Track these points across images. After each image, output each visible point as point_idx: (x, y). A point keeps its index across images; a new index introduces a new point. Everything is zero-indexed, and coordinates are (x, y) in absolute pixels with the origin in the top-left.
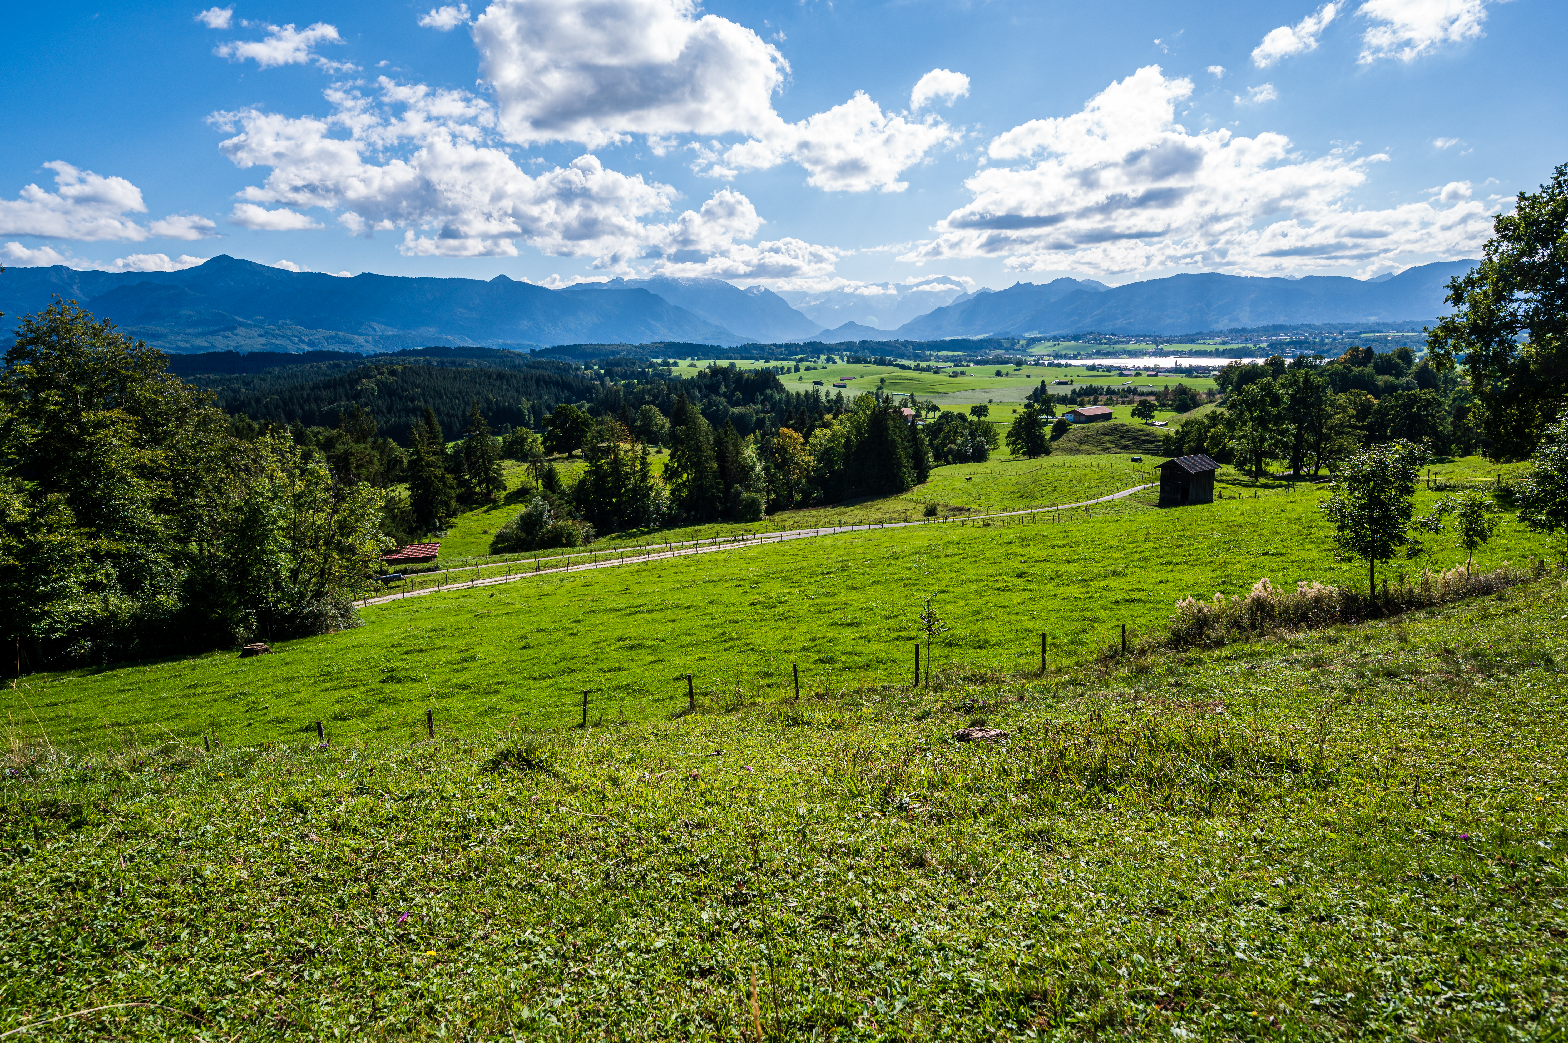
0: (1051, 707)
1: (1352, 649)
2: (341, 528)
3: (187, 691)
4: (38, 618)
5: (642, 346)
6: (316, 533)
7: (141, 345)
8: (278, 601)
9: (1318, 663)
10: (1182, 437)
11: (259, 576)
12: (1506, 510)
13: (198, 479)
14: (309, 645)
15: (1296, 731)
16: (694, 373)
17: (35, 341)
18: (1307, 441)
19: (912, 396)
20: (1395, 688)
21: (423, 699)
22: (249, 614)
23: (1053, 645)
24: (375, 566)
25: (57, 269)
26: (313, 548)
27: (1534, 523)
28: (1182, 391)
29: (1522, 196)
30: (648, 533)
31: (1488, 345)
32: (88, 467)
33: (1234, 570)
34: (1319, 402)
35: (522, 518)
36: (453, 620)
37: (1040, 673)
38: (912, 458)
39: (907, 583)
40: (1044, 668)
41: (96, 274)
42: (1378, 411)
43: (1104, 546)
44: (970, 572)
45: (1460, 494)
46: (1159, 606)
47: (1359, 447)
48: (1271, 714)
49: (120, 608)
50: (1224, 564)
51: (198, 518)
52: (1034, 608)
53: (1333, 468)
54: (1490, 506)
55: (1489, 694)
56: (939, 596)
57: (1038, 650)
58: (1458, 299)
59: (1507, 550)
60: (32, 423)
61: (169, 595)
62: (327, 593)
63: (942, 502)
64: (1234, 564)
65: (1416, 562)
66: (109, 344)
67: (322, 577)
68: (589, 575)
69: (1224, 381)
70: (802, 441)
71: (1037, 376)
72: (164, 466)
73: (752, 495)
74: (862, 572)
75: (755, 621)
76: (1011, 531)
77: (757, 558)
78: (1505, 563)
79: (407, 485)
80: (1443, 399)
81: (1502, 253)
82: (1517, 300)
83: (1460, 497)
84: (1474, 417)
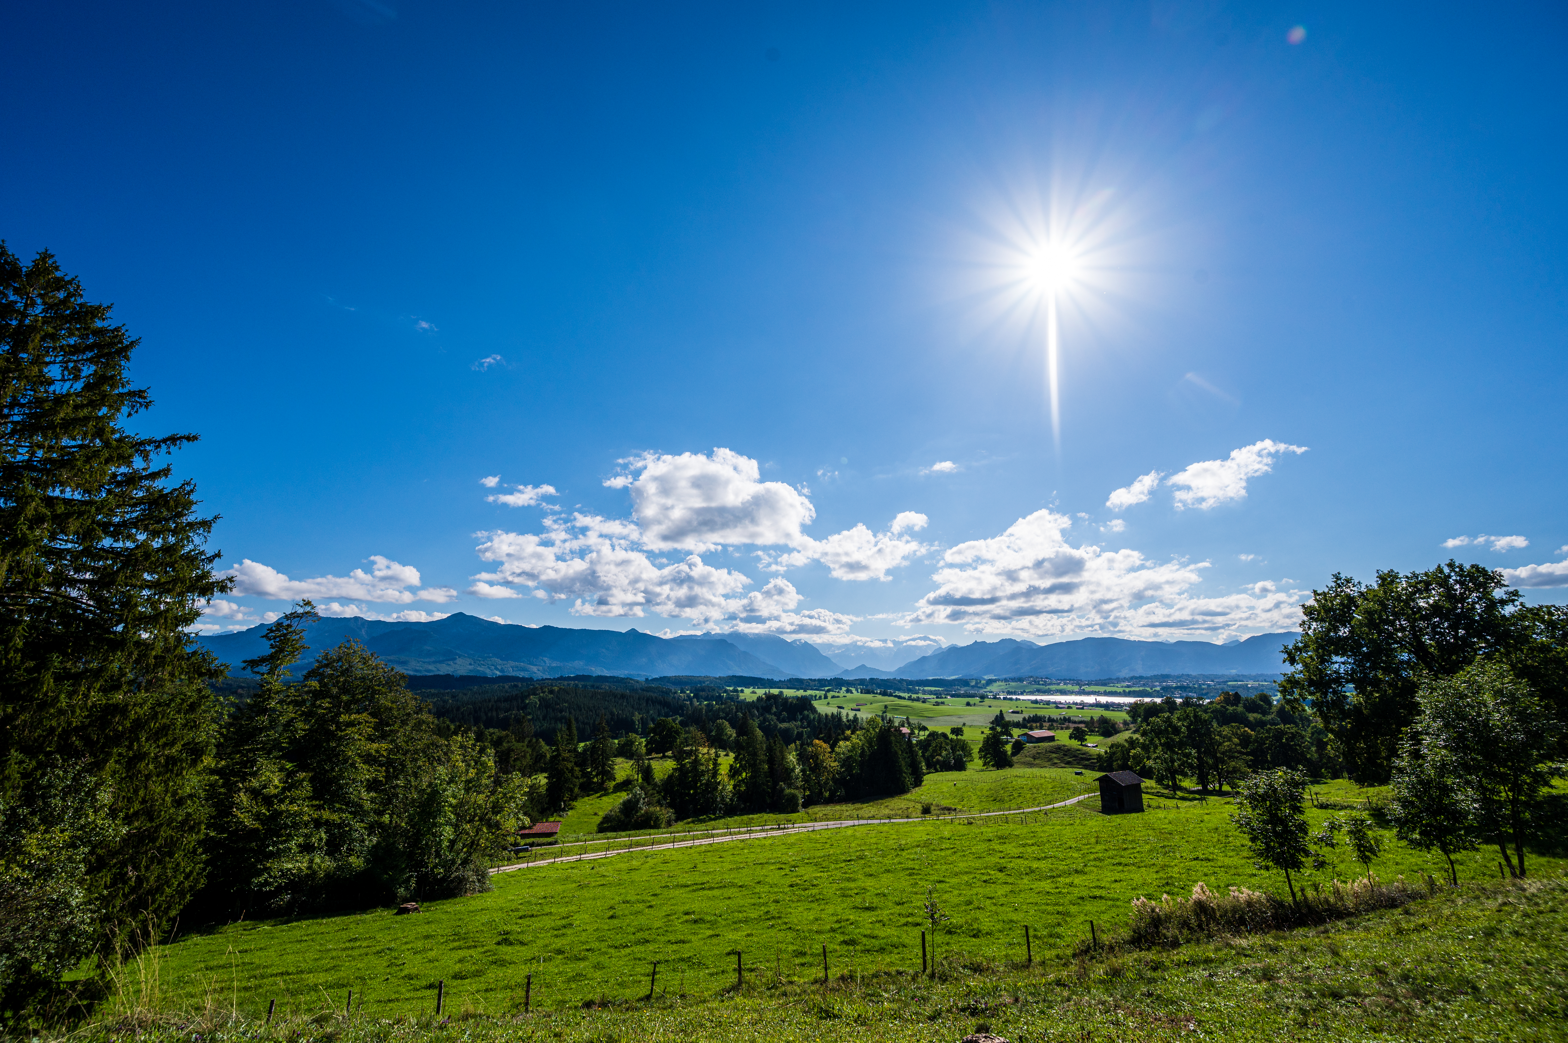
0: (1044, 1013)
1: (1294, 961)
2: (493, 807)
3: (347, 944)
4: (259, 873)
5: (720, 678)
6: (475, 810)
7: (392, 669)
8: (435, 867)
9: (1267, 975)
10: (1110, 756)
11: (427, 844)
12: (1385, 828)
13: (404, 766)
16: (754, 698)
17: (327, 665)
18: (1207, 763)
19: (907, 719)
20: (1344, 1012)
21: (526, 962)
22: (412, 876)
23: (1035, 936)
24: (511, 839)
25: (356, 619)
26: (469, 822)
27: (1412, 841)
28: (1103, 721)
29: (1315, 592)
30: (715, 819)
31: (1325, 694)
32: (334, 756)
33: (1174, 872)
34: (1209, 733)
35: (625, 804)
36: (560, 888)
37: (1028, 966)
38: (910, 766)
39: (911, 872)
40: (1030, 960)
41: (379, 622)
42: (1256, 741)
43: (1065, 846)
44: (960, 865)
45: (1342, 813)
46: (1118, 903)
47: (1250, 770)
48: (1240, 1034)
49: (320, 867)
50: (1164, 867)
51: (396, 795)
52: (1015, 900)
53: (1234, 786)
54: (1370, 825)
55: (1433, 1025)
56: (938, 886)
57: (1023, 941)
58: (1293, 661)
59: (1397, 864)
60: (306, 721)
61: (358, 857)
62: (472, 861)
63: (934, 803)
64: (1172, 867)
65: (1324, 873)
66: (373, 669)
67: (471, 847)
68: (668, 854)
69: (1134, 714)
70: (829, 750)
71: (996, 706)
72: (383, 756)
73: (793, 791)
74: (875, 860)
75: (793, 901)
76: (990, 830)
77: (795, 844)
78: (1400, 876)
79: (546, 775)
80: (1304, 733)
81: (1314, 630)
82: (1336, 662)
83: (1343, 816)
84: (1332, 748)
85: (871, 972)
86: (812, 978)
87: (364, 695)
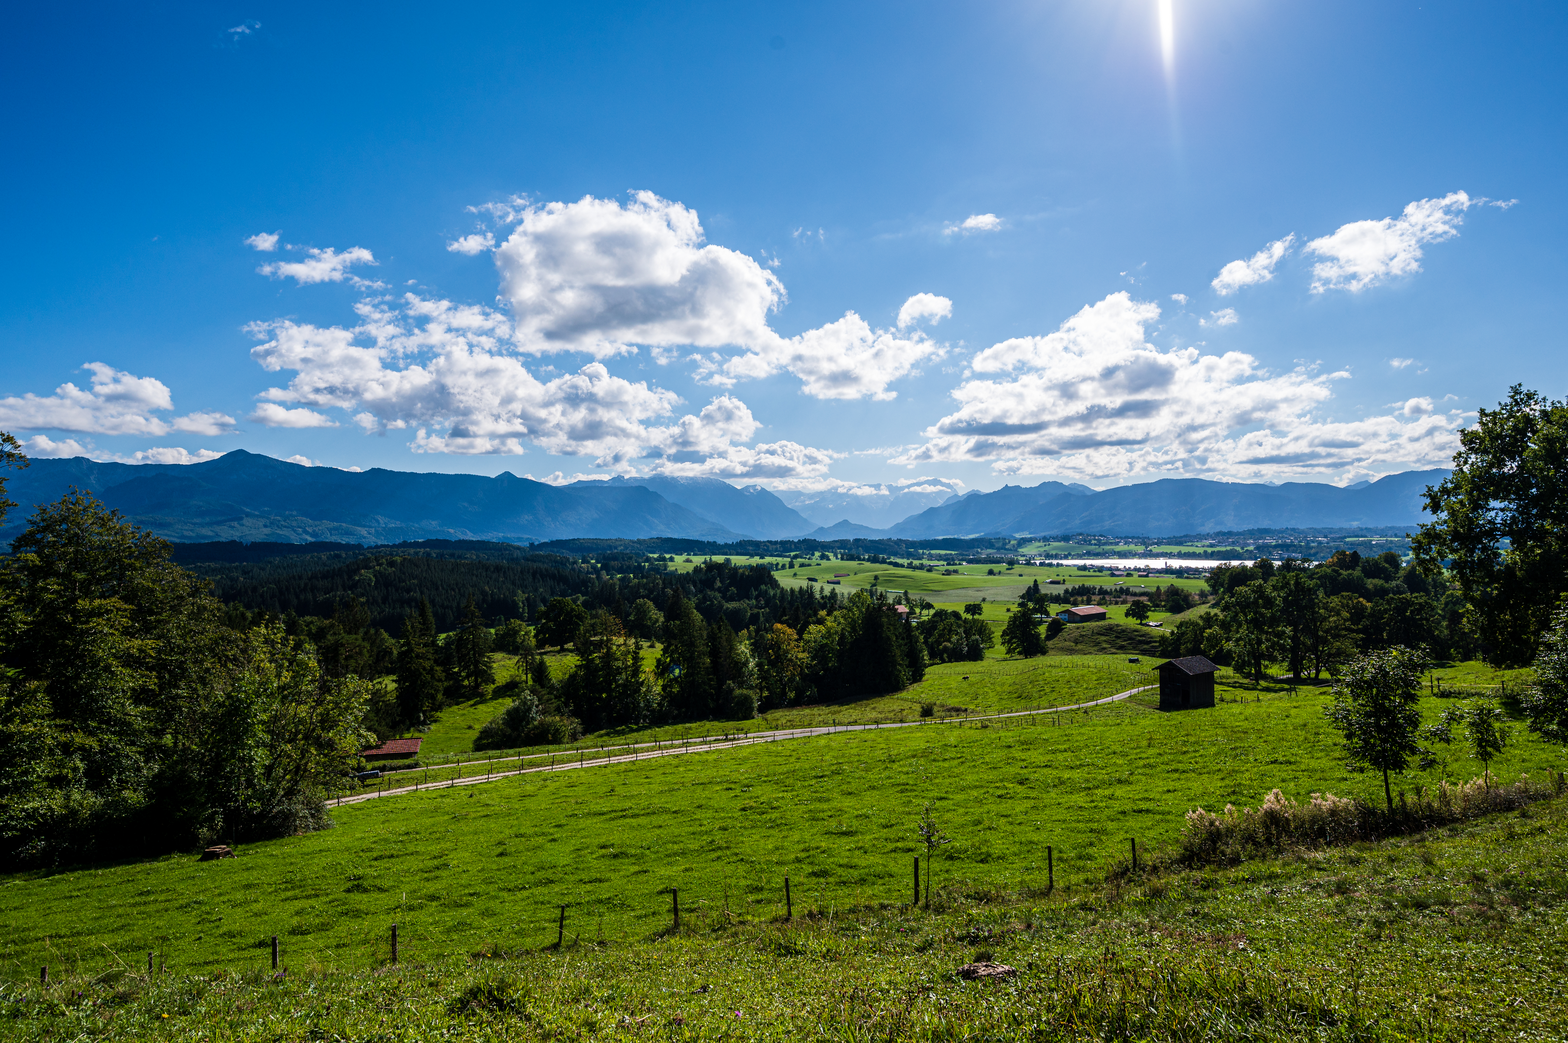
0: (1061, 938)
1: (1376, 872)
2: (322, 721)
3: (138, 899)
5: (639, 542)
6: (296, 726)
7: (148, 535)
8: (248, 799)
9: (1342, 888)
10: (1178, 638)
11: (232, 772)
12: (1516, 719)
13: (184, 670)
14: (274, 848)
15: (1326, 972)
16: (690, 568)
17: (45, 529)
18: (1304, 644)
19: (906, 593)
20: (1426, 922)
21: (389, 911)
22: (216, 813)
23: (1060, 859)
24: (353, 762)
25: (78, 460)
26: (290, 741)
27: (1546, 733)
28: (1173, 592)
29: (1483, 412)
30: (637, 730)
31: (1472, 551)
32: (76, 657)
33: (1244, 779)
34: (1312, 605)
35: (509, 713)
36: (429, 821)
37: (1047, 891)
38: (907, 656)
39: (904, 788)
40: (1051, 886)
41: (115, 465)
42: (1371, 615)
43: (1107, 751)
44: (969, 777)
45: (1466, 702)
46: (1169, 817)
47: (1357, 651)
48: (1298, 950)
49: (81, 805)
50: (1232, 773)
51: (178, 709)
52: (1038, 817)
53: (1334, 672)
54: (1499, 715)
55: (1528, 931)
56: (938, 804)
57: (1045, 865)
58: (1435, 507)
59: (1523, 761)
60: (28, 610)
61: (135, 790)
62: (299, 791)
63: (938, 702)
64: (1242, 772)
65: (1431, 774)
66: (116, 534)
67: (296, 773)
68: (574, 775)
69: (1216, 583)
70: (796, 637)
71: (1030, 575)
72: (151, 657)
73: (745, 692)
74: (857, 775)
75: (745, 828)
76: (1010, 734)
77: (748, 759)
78: (1524, 775)
79: (395, 678)
80: (1435, 603)
81: (1472, 465)
82: (1493, 509)
83: (1467, 705)
84: (1469, 622)
85: (847, 907)
86: (769, 917)
87: (109, 571)
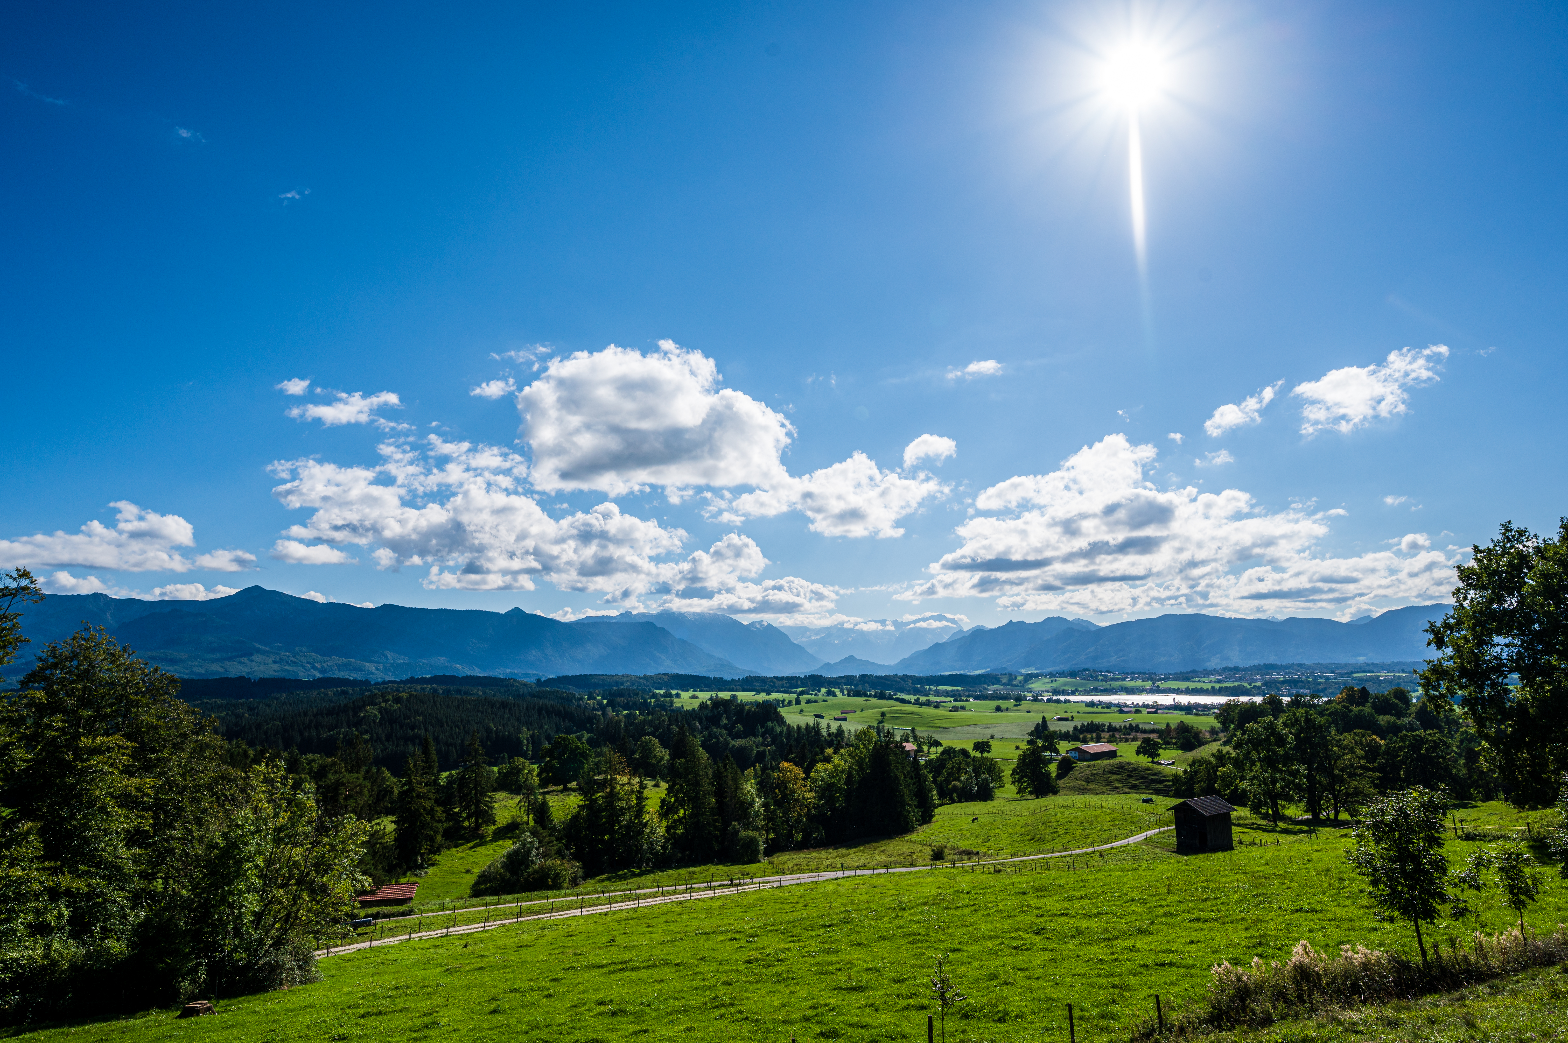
2: (317, 865)
5: (645, 677)
6: (290, 870)
7: (156, 671)
8: (235, 950)
10: (1191, 777)
11: (220, 919)
12: (1546, 864)
13: (181, 809)
14: (257, 1004)
16: (696, 704)
17: (55, 666)
18: (1320, 783)
19: (913, 730)
22: (200, 964)
23: (1082, 1018)
24: (347, 909)
25: (97, 596)
26: (282, 886)
28: (1184, 729)
29: (1476, 549)
30: (640, 875)
31: (1481, 688)
32: (73, 797)
33: (1270, 928)
34: (1324, 744)
35: (510, 856)
36: (420, 974)
38: (916, 796)
39: (915, 939)
41: (132, 601)
42: (1386, 752)
43: (1125, 898)
44: (983, 927)
45: (1493, 845)
46: (1193, 971)
47: (1375, 791)
49: (61, 955)
50: (1257, 921)
51: (171, 851)
52: (1056, 971)
53: (1354, 813)
54: (1528, 859)
56: (951, 956)
57: (1066, 1024)
58: (1440, 643)
59: (1559, 909)
60: (29, 747)
61: (118, 940)
62: (288, 940)
63: (949, 845)
64: (1267, 921)
65: (1464, 924)
66: (126, 670)
67: (286, 921)
68: (573, 923)
69: (1226, 720)
70: (803, 776)
71: (1037, 712)
72: (149, 795)
73: (751, 833)
74: (866, 924)
75: (750, 982)
76: (1024, 879)
77: (754, 906)
78: (1560, 925)
79: (394, 818)
80: (1450, 740)
81: (1472, 600)
82: (1498, 645)
83: (1493, 850)
84: (1486, 760)
87: (115, 708)
